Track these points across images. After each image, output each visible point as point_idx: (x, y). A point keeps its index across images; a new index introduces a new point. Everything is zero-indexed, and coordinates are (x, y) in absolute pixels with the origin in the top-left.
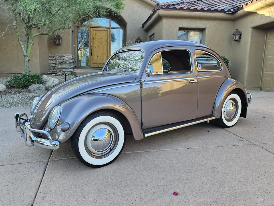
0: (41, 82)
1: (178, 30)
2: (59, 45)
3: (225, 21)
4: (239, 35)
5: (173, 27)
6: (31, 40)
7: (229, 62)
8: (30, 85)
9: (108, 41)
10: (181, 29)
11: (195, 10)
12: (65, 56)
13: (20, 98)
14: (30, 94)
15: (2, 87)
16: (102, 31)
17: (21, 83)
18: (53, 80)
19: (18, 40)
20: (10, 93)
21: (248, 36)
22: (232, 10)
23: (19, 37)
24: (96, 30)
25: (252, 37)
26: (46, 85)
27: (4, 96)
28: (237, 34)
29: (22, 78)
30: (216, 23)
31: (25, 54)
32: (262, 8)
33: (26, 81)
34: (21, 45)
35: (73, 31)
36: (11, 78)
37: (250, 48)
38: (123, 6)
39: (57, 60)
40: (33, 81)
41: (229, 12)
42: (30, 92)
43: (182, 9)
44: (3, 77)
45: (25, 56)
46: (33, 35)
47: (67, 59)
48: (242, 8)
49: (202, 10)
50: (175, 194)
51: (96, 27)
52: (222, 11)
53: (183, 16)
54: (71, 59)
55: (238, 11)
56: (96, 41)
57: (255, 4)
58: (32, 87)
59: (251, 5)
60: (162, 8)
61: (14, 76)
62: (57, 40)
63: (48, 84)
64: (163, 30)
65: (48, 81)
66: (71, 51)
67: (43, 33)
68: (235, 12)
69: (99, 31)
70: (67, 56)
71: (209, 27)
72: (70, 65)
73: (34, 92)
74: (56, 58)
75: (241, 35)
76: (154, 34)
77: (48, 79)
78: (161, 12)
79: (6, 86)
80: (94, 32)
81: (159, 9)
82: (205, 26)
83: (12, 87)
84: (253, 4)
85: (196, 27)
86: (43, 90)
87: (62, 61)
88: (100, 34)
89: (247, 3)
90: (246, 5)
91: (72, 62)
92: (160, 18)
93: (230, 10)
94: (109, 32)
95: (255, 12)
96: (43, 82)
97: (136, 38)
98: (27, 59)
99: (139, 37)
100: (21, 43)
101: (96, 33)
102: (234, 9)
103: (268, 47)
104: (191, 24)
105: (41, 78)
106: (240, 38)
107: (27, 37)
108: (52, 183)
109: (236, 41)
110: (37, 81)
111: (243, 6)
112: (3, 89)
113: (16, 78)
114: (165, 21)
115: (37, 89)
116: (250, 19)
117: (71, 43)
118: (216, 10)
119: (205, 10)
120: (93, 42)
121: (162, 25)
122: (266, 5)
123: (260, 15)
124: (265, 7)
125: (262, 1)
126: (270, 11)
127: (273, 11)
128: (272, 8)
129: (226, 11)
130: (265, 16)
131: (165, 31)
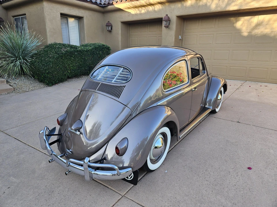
1: (60, 15)
3: (97, 13)
4: (111, 27)
5: (55, 12)
10: (62, 15)
21: (118, 28)
22: (103, 4)
25: (122, 30)
28: (109, 26)
30: (91, 13)
32: (129, 8)
37: (121, 39)
48: (112, 4)
52: (96, 3)
53: (64, 2)
55: (108, 6)
59: (121, 4)
64: (45, 14)
68: (105, 6)
71: (86, 16)
76: (25, 14)
82: (83, 15)
84: (123, 3)
85: (75, 15)
89: (117, 1)
93: (101, 4)
95: (124, 10)
102: (105, 4)
103: (131, 38)
104: (71, 11)
106: (111, 29)
111: (113, 2)
116: (118, 14)
118: (91, 2)
121: (43, 8)
122: (134, 6)
123: (127, 13)
124: (132, 7)
125: (131, 3)
126: (136, 12)
127: (138, 12)
128: (137, 9)
129: (98, 4)
130: (132, 14)
131: (47, 15)
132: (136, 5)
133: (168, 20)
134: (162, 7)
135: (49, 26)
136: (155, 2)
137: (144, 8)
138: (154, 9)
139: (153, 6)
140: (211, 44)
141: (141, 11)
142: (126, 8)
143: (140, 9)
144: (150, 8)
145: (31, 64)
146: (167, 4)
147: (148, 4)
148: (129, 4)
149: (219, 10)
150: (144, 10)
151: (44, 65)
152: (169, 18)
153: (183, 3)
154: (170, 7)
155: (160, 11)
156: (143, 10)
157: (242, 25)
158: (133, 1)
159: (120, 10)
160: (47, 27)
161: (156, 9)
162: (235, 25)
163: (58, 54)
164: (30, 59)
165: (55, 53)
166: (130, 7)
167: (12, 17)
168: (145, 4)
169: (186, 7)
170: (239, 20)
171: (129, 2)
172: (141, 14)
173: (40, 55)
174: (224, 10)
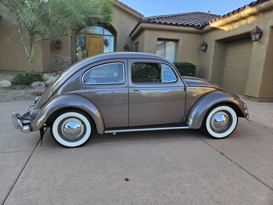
0: (42, 80)
1: (157, 40)
2: (59, 48)
3: (195, 34)
4: (206, 46)
5: (153, 37)
6: (34, 44)
7: (196, 68)
8: (32, 83)
9: (102, 46)
10: (159, 39)
11: (171, 24)
12: (65, 58)
13: (23, 93)
14: (32, 90)
15: (8, 84)
16: (97, 37)
17: (24, 81)
18: (52, 78)
19: (23, 44)
20: (15, 89)
21: (212, 47)
22: (201, 25)
23: (23, 42)
24: (91, 37)
25: (215, 48)
26: (46, 83)
27: (9, 91)
28: (204, 46)
29: (26, 76)
30: (188, 35)
31: (28, 56)
32: (222, 26)
33: (29, 79)
34: (24, 48)
35: (71, 37)
36: (16, 76)
37: (214, 57)
38: (112, 18)
39: (58, 61)
40: (35, 79)
42: (32, 88)
43: (160, 23)
44: (11, 74)
45: (28, 58)
46: (36, 40)
47: (67, 60)
48: (208, 24)
49: (177, 25)
51: (91, 34)
52: (193, 26)
53: (161, 29)
54: (70, 60)
55: (205, 27)
56: (91, 46)
57: (218, 21)
58: (34, 84)
59: (215, 23)
60: (144, 22)
61: (18, 74)
62: (58, 44)
63: (48, 82)
65: (48, 79)
66: (69, 54)
67: (45, 38)
68: (203, 27)
69: (94, 38)
70: (66, 58)
71: (182, 39)
72: (69, 65)
73: (35, 89)
74: (57, 59)
75: (207, 46)
76: (138, 42)
77: (48, 77)
78: (143, 25)
79: (12, 83)
80: (90, 38)
81: (142, 23)
82: (179, 37)
83: (17, 84)
84: (217, 22)
85: (171, 38)
86: (43, 87)
87: (62, 62)
88: (95, 40)
89: (212, 21)
91: (70, 63)
92: (142, 30)
93: (199, 26)
94: (102, 38)
95: (218, 28)
96: (43, 80)
97: (124, 45)
98: (30, 60)
99: (127, 44)
100: (25, 47)
101: (91, 39)
102: (202, 25)
103: (228, 57)
104: (167, 36)
105: (42, 77)
106: (206, 48)
107: (30, 42)
108: (32, 169)
109: (203, 50)
110: (39, 79)
111: (209, 22)
112: (9, 85)
113: (20, 76)
114: (146, 33)
115: (38, 86)
117: (69, 47)
118: (188, 25)
119: (179, 25)
120: (89, 46)
121: (144, 36)
122: (227, 23)
123: (222, 30)
124: (225, 24)
125: (223, 20)
126: (229, 28)
127: (231, 28)
128: (230, 26)
129: (195, 26)
130: (225, 31)
131: (146, 41)
134: (255, 18)
137: (237, 23)
138: (247, 23)
139: (245, 20)
141: (235, 26)
142: (220, 26)
143: (233, 24)
144: (243, 22)
146: (261, 15)
147: (240, 18)
148: (222, 22)
150: (237, 25)
152: (259, 30)
154: (265, 17)
155: (253, 23)
156: (236, 25)
159: (214, 29)
161: (249, 22)
166: (222, 24)
168: (237, 19)
172: (233, 30)
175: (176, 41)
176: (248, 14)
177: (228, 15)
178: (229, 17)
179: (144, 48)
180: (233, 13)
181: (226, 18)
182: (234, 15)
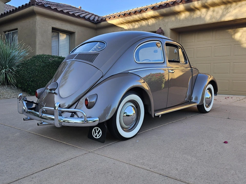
1: (51, 30)
3: (90, 29)
5: (47, 25)
10: (54, 29)
11: (68, 13)
22: (96, 20)
32: (122, 24)
41: (93, 21)
43: (56, 10)
48: (105, 20)
49: (73, 15)
50: (226, 142)
52: (88, 20)
55: (101, 22)
57: (117, 19)
59: (114, 19)
60: (37, 4)
64: (37, 27)
68: (98, 22)
71: (78, 32)
76: (17, 29)
78: (36, 8)
81: (33, 5)
82: (74, 30)
85: (67, 29)
89: (110, 17)
90: (109, 19)
92: (33, 14)
95: (117, 25)
102: (98, 20)
104: (63, 26)
111: (106, 18)
114: (38, 18)
116: (111, 30)
118: (84, 18)
121: (35, 22)
122: (127, 21)
123: (120, 28)
124: (125, 23)
125: (124, 18)
126: (129, 27)
127: (131, 27)
128: (130, 25)
129: (91, 20)
130: (125, 29)
131: (39, 28)
132: (129, 20)
133: (162, 33)
134: (155, 21)
135: (39, 39)
136: (149, 17)
137: (137, 23)
138: (147, 24)
139: (146, 21)
140: (209, 57)
142: (119, 24)
143: (134, 24)
144: (144, 23)
145: (16, 73)
146: (161, 18)
147: (142, 18)
148: (122, 20)
149: (214, 21)
150: (138, 25)
151: (29, 73)
152: (162, 30)
153: (177, 16)
154: (164, 21)
155: (153, 25)
156: (136, 25)
157: (241, 36)
158: (126, 17)
159: (113, 26)
160: (37, 40)
161: (149, 23)
162: (233, 37)
163: (45, 63)
164: (16, 69)
165: (42, 62)
166: (123, 22)
167: (3, 33)
168: (138, 19)
169: (180, 20)
170: (237, 32)
171: (122, 18)
172: (134, 29)
173: (26, 64)
174: (219, 21)
175: (70, 34)
176: (150, 16)
177: (130, 14)
178: (130, 16)
179: (37, 38)
180: (135, 13)
181: (127, 17)
182: (135, 15)
